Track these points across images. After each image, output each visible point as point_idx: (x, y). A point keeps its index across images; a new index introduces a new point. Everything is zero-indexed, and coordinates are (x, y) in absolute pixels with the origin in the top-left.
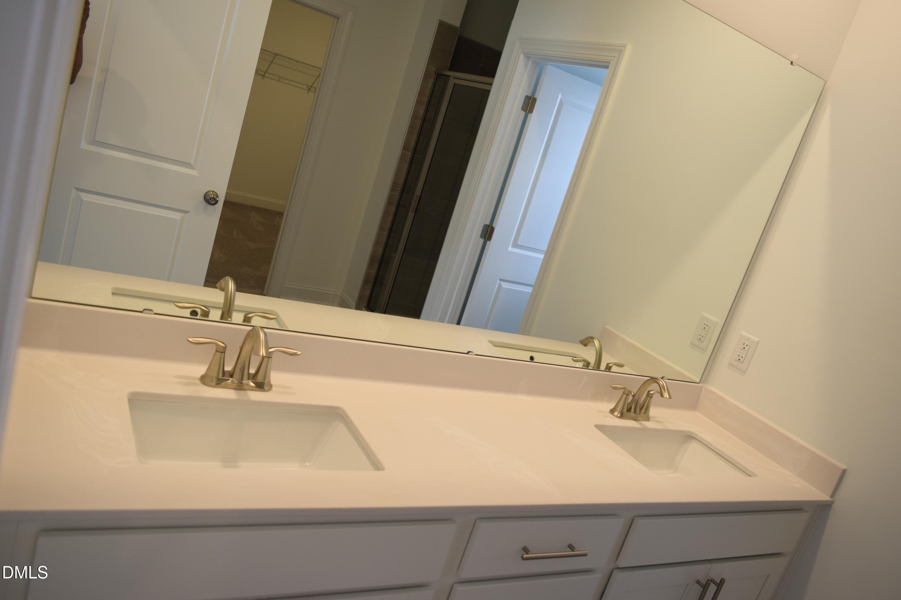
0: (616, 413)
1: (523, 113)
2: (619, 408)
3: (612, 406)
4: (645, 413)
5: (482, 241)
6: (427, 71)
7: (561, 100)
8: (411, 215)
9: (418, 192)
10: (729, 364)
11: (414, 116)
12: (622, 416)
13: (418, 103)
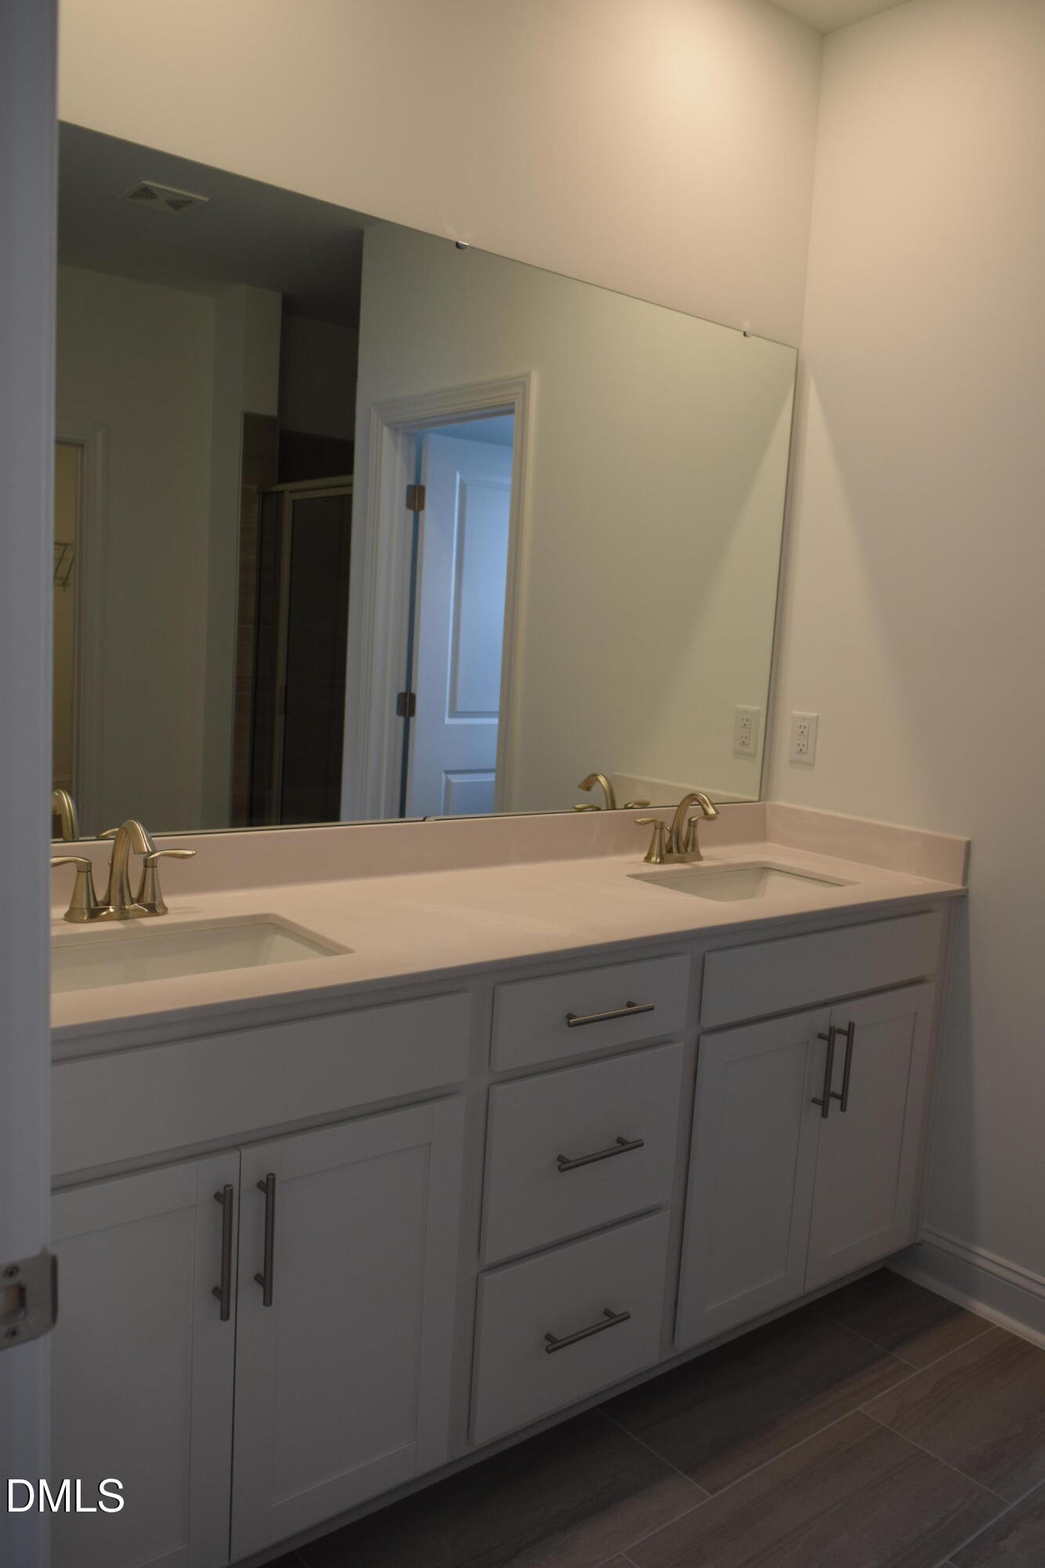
0: (654, 859)
1: (411, 513)
2: (656, 850)
3: (645, 855)
4: (693, 850)
5: (401, 719)
6: (245, 494)
7: (461, 481)
8: (279, 720)
9: (281, 680)
10: (791, 761)
11: (244, 568)
12: (662, 862)
13: (244, 546)
